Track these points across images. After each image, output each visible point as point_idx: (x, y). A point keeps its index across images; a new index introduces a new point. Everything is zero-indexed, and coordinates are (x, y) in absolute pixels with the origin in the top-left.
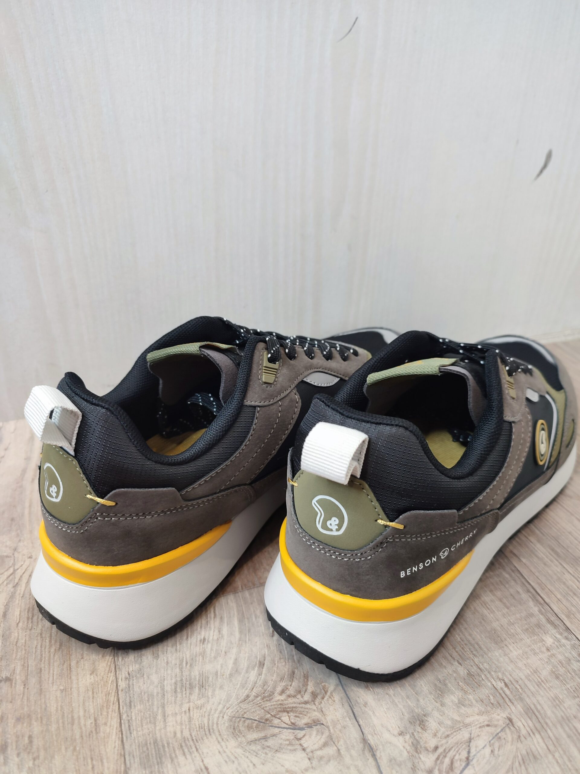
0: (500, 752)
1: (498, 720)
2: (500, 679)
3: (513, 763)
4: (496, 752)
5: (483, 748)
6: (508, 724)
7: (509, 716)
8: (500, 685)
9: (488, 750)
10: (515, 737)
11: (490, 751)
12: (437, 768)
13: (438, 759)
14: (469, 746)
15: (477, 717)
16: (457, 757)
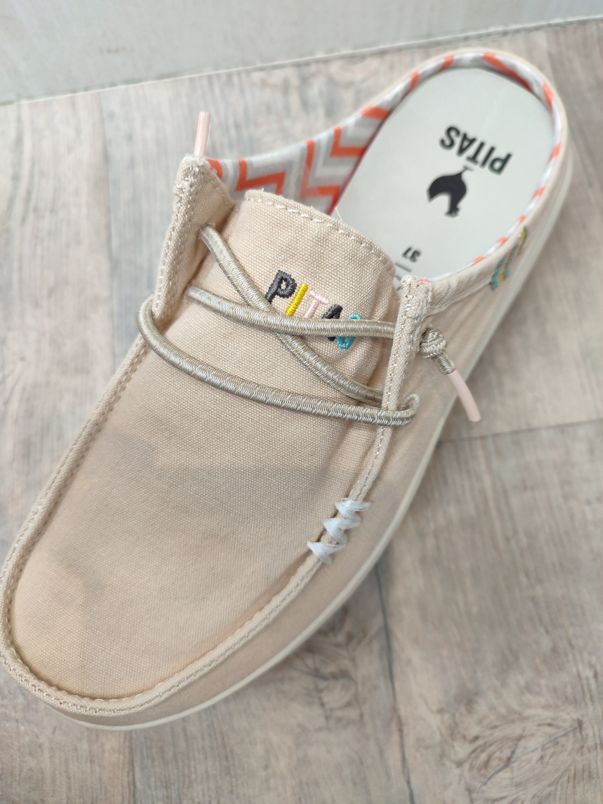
0: (551, 760)
1: (565, 721)
2: (592, 666)
3: (560, 777)
4: (546, 759)
5: (533, 751)
6: (576, 729)
7: (581, 718)
8: (589, 673)
9: (536, 756)
10: (577, 746)
11: (539, 756)
12: (469, 762)
13: (473, 751)
14: (516, 745)
15: (540, 711)
16: (497, 755)
